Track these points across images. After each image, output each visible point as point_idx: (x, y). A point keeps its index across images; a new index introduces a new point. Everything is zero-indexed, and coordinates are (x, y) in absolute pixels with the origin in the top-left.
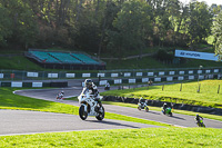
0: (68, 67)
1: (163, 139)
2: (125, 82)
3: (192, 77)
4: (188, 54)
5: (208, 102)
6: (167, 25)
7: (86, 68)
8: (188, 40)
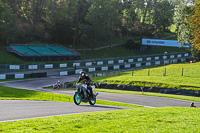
0: (46, 59)
1: (135, 119)
2: (99, 69)
3: (158, 63)
4: (154, 42)
5: (174, 84)
6: (134, 17)
7: (63, 59)
8: (153, 29)
